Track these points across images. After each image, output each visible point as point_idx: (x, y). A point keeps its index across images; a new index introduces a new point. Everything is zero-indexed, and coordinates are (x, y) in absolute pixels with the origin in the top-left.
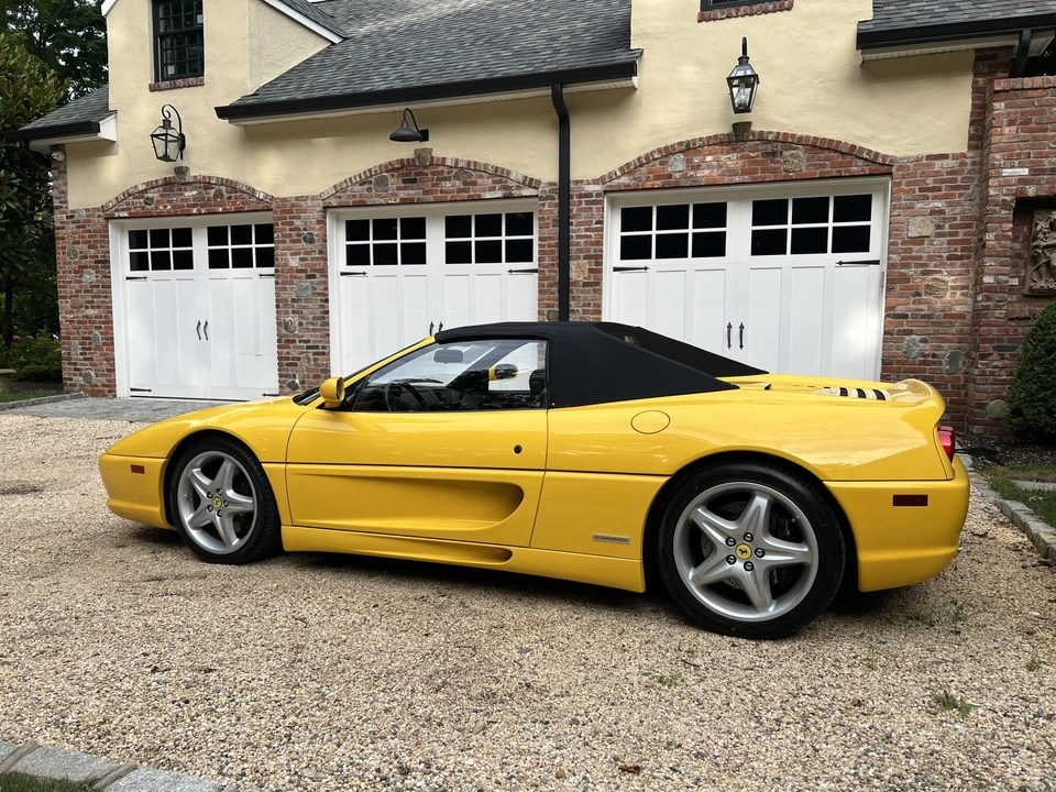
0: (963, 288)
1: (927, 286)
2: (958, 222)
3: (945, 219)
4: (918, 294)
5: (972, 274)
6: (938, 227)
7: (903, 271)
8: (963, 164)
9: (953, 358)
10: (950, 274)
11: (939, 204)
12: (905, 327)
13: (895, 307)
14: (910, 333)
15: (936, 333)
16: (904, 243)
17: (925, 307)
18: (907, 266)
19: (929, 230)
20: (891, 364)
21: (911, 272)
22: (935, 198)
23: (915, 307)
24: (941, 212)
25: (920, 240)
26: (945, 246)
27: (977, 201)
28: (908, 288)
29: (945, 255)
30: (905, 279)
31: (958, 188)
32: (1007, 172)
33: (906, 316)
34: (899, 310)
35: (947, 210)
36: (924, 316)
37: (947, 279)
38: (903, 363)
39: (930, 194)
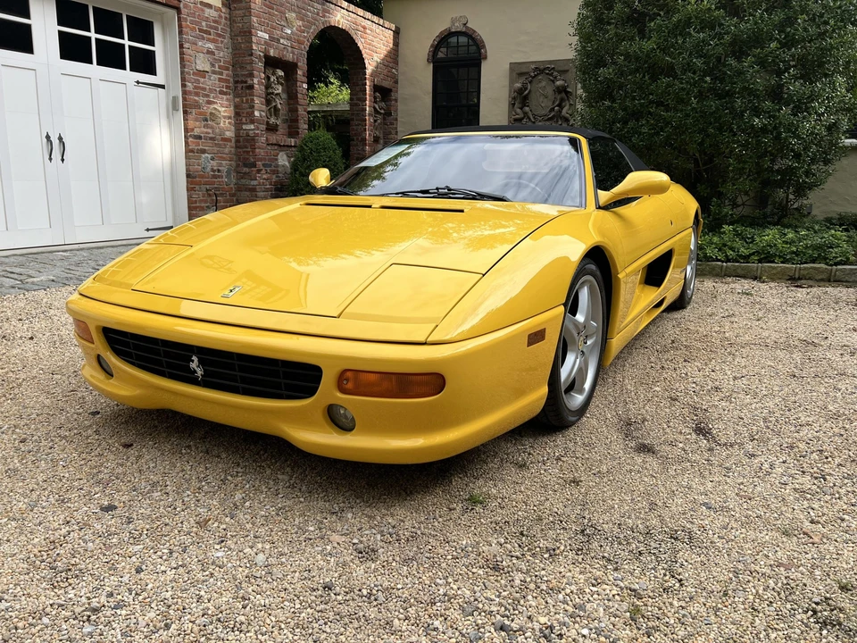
0: (230, 118)
1: (211, 113)
2: (222, 64)
3: (215, 59)
4: (206, 120)
5: (232, 108)
6: (213, 65)
7: (196, 98)
8: (220, 17)
9: (228, 173)
10: (222, 106)
11: (211, 46)
12: (201, 147)
13: (193, 129)
14: (204, 151)
15: (219, 152)
16: (194, 74)
17: (210, 131)
18: (197, 94)
19: (208, 68)
20: (195, 177)
21: (201, 100)
22: (209, 40)
23: (205, 130)
24: (213, 53)
25: (202, 73)
26: (217, 82)
27: (230, 50)
28: (201, 114)
29: (218, 89)
30: (198, 106)
31: (219, 35)
32: (260, 34)
33: (200, 138)
34: (197, 132)
35: (216, 52)
36: (211, 139)
37: (220, 109)
38: (202, 177)
39: (205, 35)
